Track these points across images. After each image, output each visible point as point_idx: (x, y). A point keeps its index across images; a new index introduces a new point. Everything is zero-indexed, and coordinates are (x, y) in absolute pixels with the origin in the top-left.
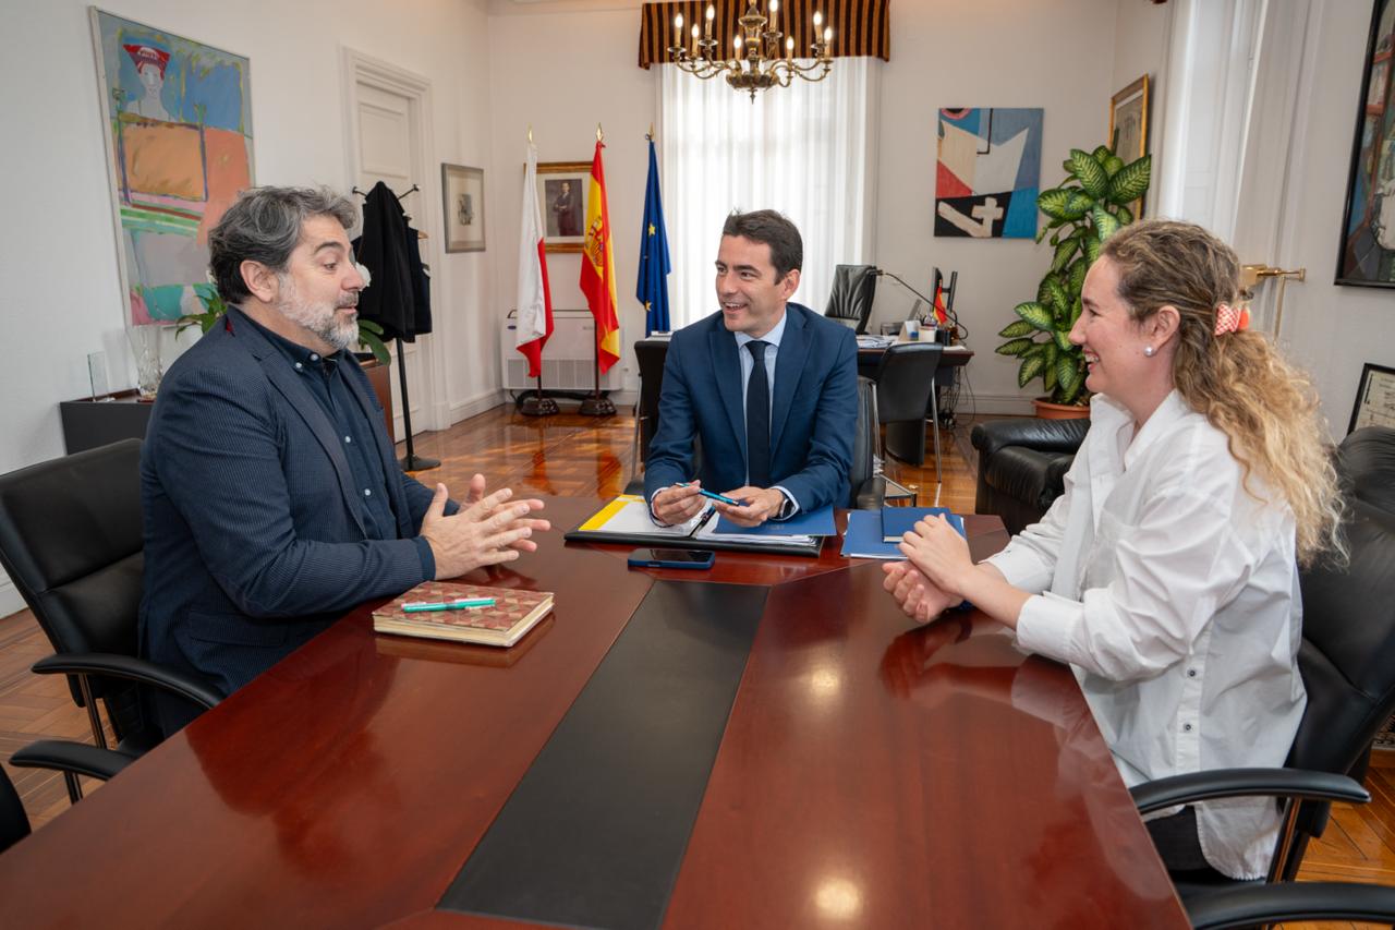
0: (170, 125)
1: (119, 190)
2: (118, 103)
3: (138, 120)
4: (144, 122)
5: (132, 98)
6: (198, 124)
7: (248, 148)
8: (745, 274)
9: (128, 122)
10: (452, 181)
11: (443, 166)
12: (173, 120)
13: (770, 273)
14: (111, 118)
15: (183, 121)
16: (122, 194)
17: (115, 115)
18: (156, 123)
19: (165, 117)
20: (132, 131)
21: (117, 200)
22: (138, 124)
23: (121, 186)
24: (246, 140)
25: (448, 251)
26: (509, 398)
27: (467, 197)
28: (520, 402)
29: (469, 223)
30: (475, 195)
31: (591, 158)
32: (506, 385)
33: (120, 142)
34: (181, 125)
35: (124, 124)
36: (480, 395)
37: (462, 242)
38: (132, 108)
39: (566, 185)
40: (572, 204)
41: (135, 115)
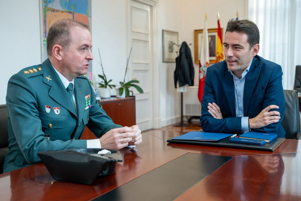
0: (62, 12)
1: (44, 33)
2: (45, 4)
3: (52, 10)
4: (53, 11)
5: (50, 2)
6: (72, 11)
7: (89, 21)
8: (236, 48)
9: (48, 10)
10: (166, 36)
11: (163, 31)
12: (64, 10)
13: (247, 46)
14: (43, 9)
15: (67, 10)
16: (44, 34)
17: (44, 7)
18: (58, 11)
19: (61, 9)
20: (49, 13)
21: (42, 36)
22: (52, 11)
23: (44, 32)
24: (89, 18)
25: (164, 62)
26: (185, 119)
27: (172, 42)
28: (190, 121)
29: (172, 52)
30: (175, 41)
31: (217, 27)
32: (184, 114)
33: (45, 17)
34: (66, 12)
35: (47, 11)
36: (173, 117)
37: (169, 59)
38: (50, 6)
39: (210, 38)
40: (212, 45)
41: (51, 8)
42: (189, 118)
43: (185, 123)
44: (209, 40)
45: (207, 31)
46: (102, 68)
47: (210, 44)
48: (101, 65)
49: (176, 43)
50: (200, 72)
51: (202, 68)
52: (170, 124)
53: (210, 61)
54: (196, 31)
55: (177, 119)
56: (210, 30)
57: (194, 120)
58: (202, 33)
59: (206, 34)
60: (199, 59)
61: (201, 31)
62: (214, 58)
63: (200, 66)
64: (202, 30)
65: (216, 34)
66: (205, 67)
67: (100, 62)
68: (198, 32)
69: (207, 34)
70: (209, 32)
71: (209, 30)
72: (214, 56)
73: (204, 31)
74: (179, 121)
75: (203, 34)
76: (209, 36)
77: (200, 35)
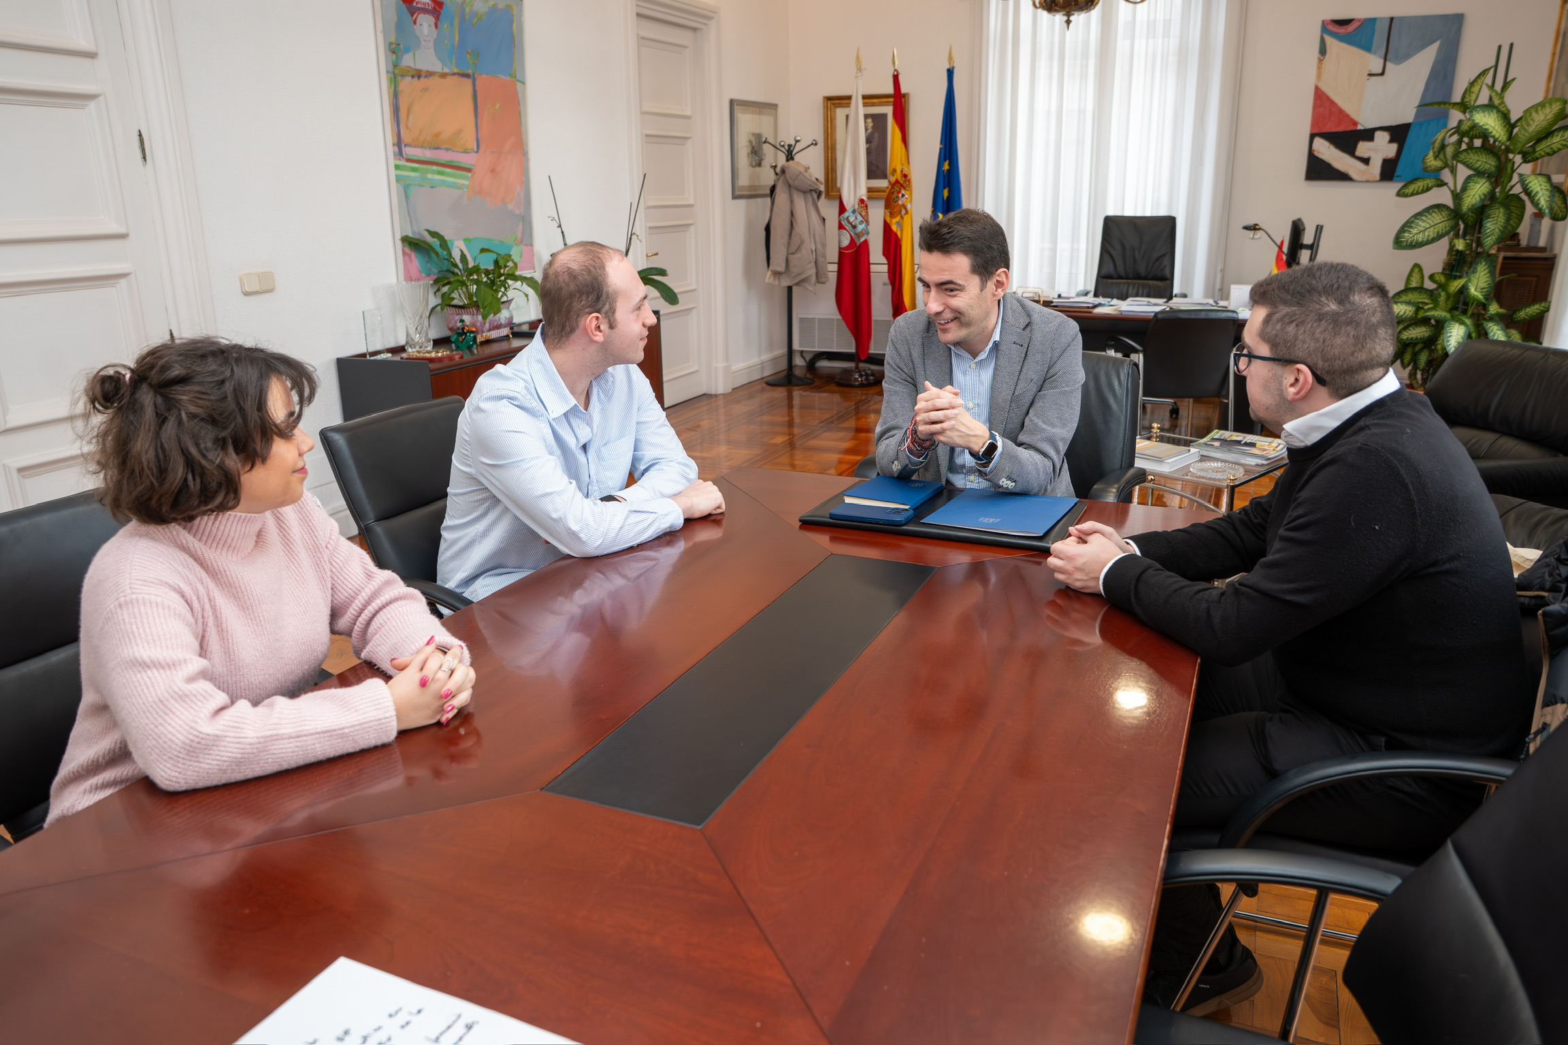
0: (443, 76)
1: (394, 145)
2: (394, 56)
3: (412, 73)
4: (418, 74)
5: (407, 50)
6: (470, 72)
7: (520, 94)
9: (403, 76)
10: (742, 119)
11: (732, 102)
12: (446, 70)
14: (387, 72)
15: (456, 70)
16: (396, 149)
17: (391, 69)
18: (430, 74)
19: (437, 67)
20: (406, 83)
21: (391, 156)
22: (413, 77)
23: (396, 141)
24: (519, 85)
25: (735, 197)
26: (798, 361)
27: (758, 136)
28: (811, 366)
29: (759, 165)
30: (767, 133)
31: (890, 90)
32: (796, 346)
33: (395, 96)
34: (454, 74)
35: (399, 78)
36: (766, 357)
37: (751, 187)
38: (407, 61)
39: (869, 120)
40: (875, 143)
41: (410, 67)
42: (808, 357)
43: (797, 372)
44: (866, 129)
45: (860, 101)
46: (562, 232)
47: (869, 140)
48: (560, 226)
49: (771, 140)
50: (841, 227)
51: (846, 214)
52: (756, 376)
53: (870, 190)
54: (830, 100)
55: (774, 360)
56: (868, 99)
57: (823, 364)
58: (848, 105)
59: (859, 110)
60: (838, 185)
61: (844, 100)
62: (883, 183)
63: (842, 209)
64: (849, 98)
65: (889, 110)
66: (854, 212)
67: (557, 218)
68: (836, 102)
69: (862, 111)
70: (865, 105)
71: (864, 97)
72: (884, 176)
73: (853, 101)
74: (783, 365)
75: (851, 111)
76: (866, 116)
77: (840, 113)
